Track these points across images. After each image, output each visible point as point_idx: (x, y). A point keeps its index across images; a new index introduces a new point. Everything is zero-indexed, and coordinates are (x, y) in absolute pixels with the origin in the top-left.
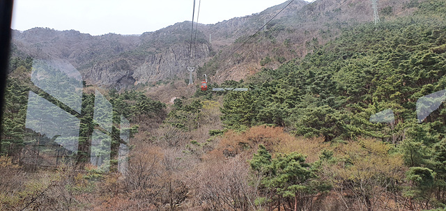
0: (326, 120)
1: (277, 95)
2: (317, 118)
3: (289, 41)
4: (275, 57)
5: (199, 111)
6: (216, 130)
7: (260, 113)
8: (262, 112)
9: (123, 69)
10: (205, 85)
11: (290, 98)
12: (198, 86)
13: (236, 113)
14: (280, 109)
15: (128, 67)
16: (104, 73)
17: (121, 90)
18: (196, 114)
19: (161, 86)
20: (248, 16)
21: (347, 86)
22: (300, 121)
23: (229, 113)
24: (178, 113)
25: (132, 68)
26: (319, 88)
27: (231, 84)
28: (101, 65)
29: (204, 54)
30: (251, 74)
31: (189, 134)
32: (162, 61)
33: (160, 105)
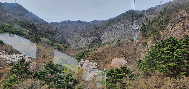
9: (96, 36)
15: (98, 34)
25: (100, 35)
28: (85, 34)
32: (116, 29)
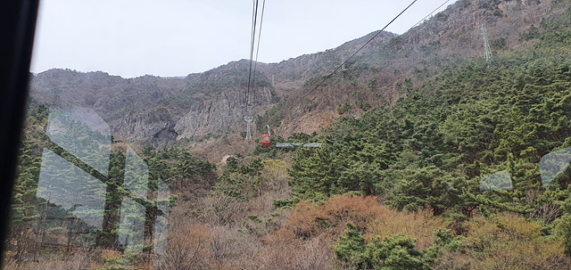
0: (434, 185)
1: (364, 152)
2: (421, 183)
3: (374, 83)
4: (356, 103)
5: (260, 174)
6: (283, 200)
7: (342, 177)
8: (345, 175)
9: (163, 120)
10: (267, 139)
11: (381, 156)
12: (257, 141)
13: (309, 176)
14: (369, 171)
15: (168, 117)
16: (138, 126)
17: (159, 147)
18: (256, 177)
19: (211, 141)
20: (321, 53)
21: (458, 140)
22: (397, 187)
23: (300, 176)
24: (232, 176)
25: (174, 119)
26: (421, 143)
27: (300, 138)
28: (134, 116)
29: (266, 100)
30: (327, 124)
31: (246, 205)
32: (212, 109)
33: (208, 166)
